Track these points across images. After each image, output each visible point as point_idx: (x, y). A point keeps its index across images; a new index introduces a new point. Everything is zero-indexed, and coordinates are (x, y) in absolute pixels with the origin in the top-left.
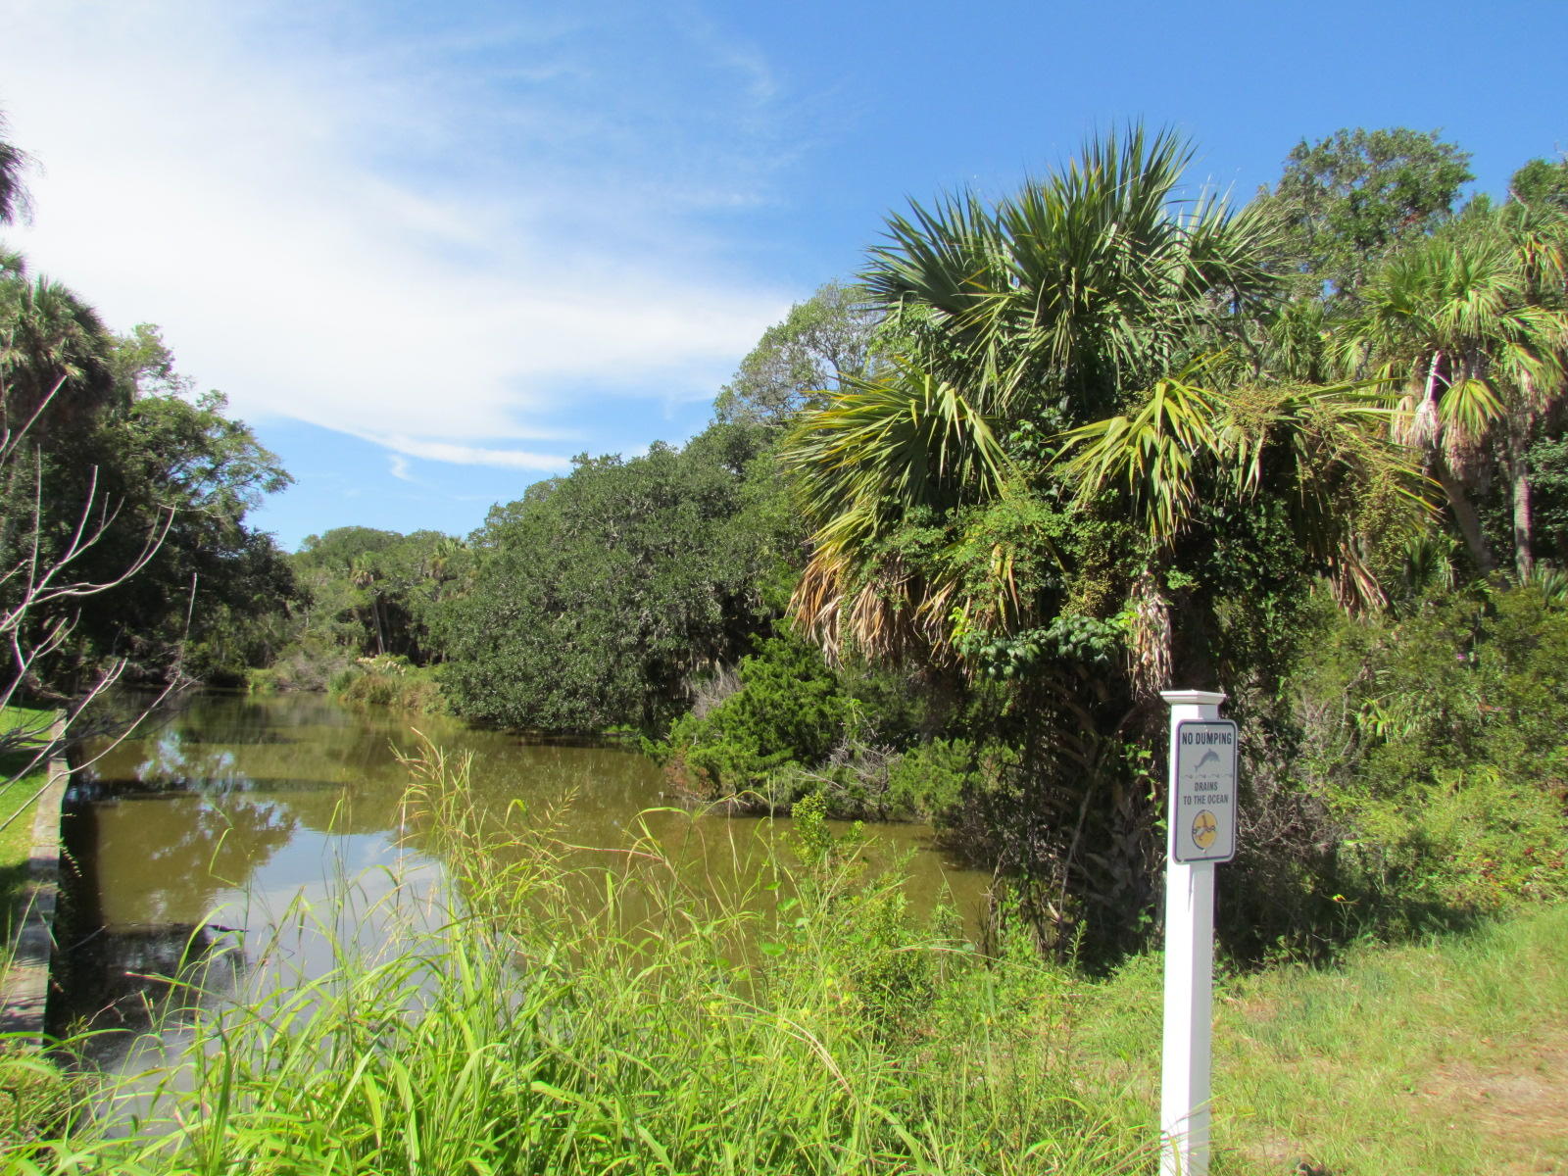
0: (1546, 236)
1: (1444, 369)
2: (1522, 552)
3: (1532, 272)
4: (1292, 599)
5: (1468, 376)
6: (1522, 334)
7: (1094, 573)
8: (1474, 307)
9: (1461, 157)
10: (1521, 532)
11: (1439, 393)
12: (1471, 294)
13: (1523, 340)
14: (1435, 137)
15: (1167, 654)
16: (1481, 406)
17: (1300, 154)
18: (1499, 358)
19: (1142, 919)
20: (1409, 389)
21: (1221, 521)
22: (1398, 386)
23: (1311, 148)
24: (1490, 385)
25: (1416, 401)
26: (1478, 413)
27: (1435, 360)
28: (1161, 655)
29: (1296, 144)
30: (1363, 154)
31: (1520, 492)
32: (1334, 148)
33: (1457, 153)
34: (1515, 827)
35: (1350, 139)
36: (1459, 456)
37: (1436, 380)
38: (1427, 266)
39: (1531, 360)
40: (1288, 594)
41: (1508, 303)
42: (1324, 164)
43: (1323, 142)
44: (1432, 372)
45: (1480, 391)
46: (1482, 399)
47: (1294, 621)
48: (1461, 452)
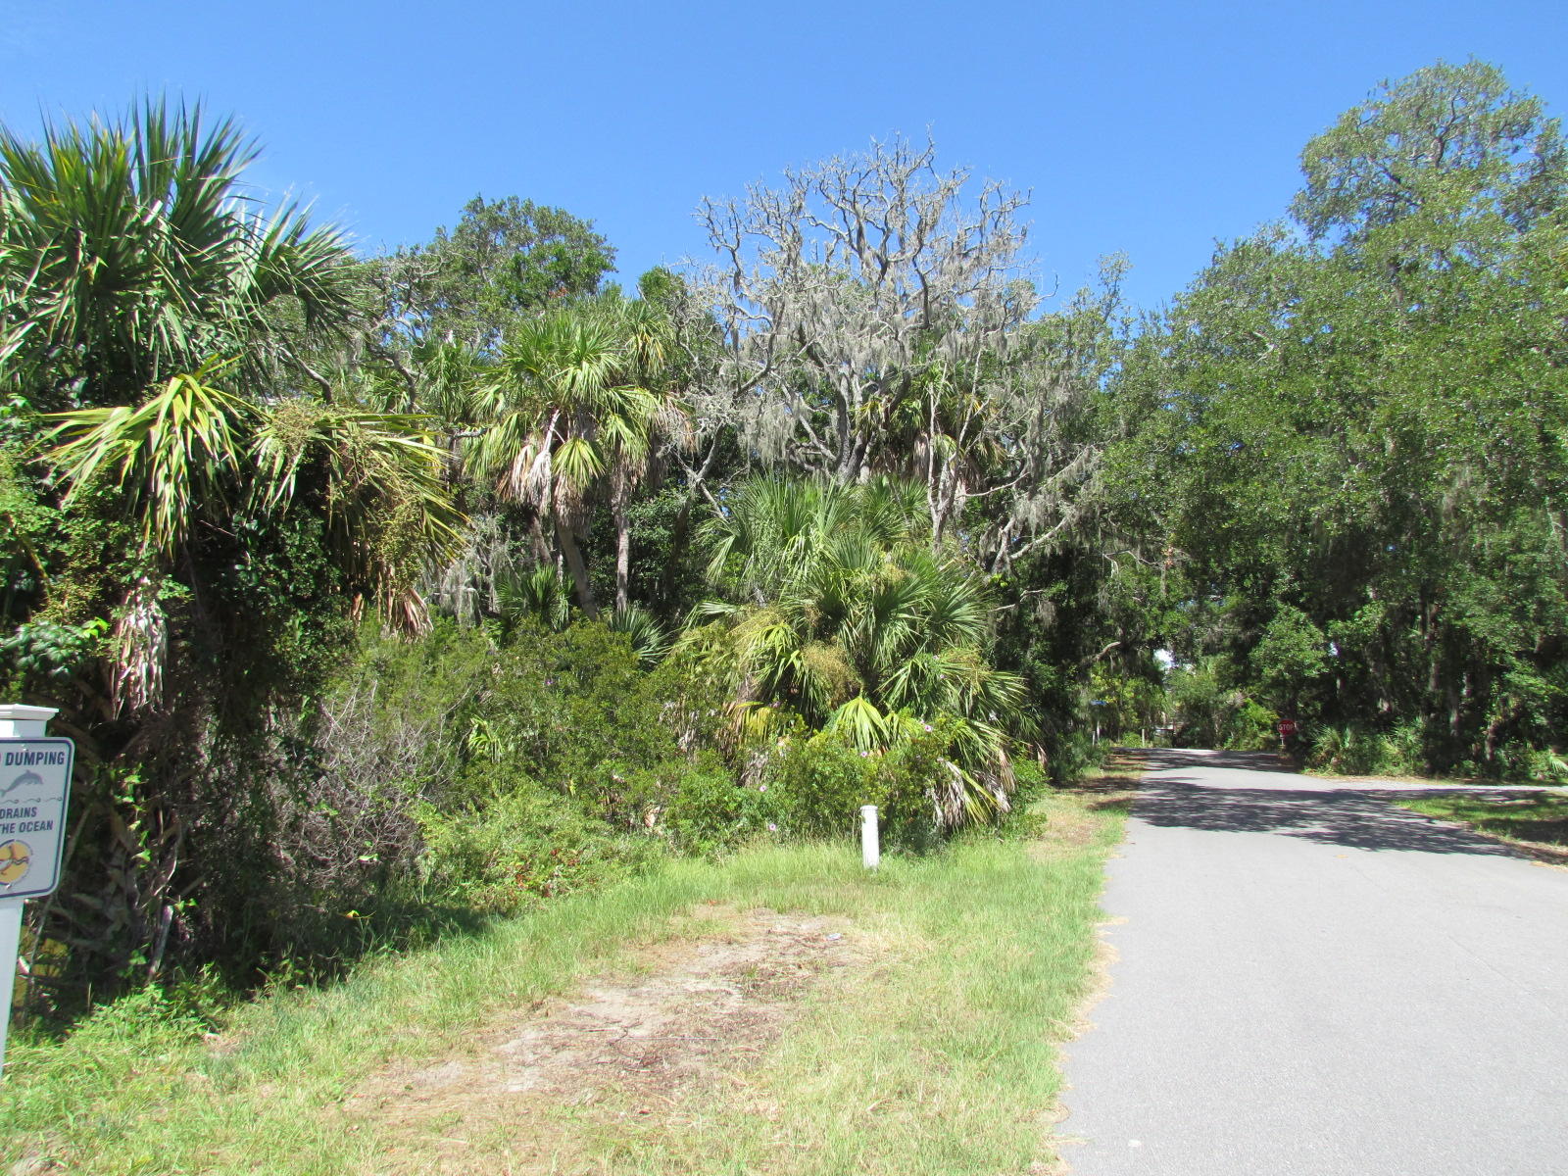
0: (655, 331)
1: (562, 427)
2: (621, 594)
3: (643, 358)
4: (320, 619)
5: (577, 437)
6: (622, 407)
7: (80, 577)
8: (586, 375)
9: (609, 249)
10: (622, 577)
11: (555, 448)
12: (585, 364)
13: (622, 412)
14: (590, 227)
15: (157, 670)
16: (585, 462)
17: (476, 207)
18: (604, 424)
19: (133, 961)
20: (532, 439)
21: (253, 534)
22: (523, 436)
23: (487, 204)
24: (594, 446)
25: (537, 452)
26: (583, 470)
27: (555, 418)
28: (149, 672)
29: (474, 198)
30: (531, 224)
31: (624, 543)
32: (506, 212)
33: (606, 245)
34: (549, 831)
35: (521, 207)
36: (567, 504)
37: (554, 435)
38: (555, 334)
39: (627, 430)
40: (317, 613)
41: (614, 380)
42: (497, 225)
43: (498, 203)
44: (552, 427)
45: (585, 450)
46: (588, 458)
47: (321, 641)
48: (569, 501)
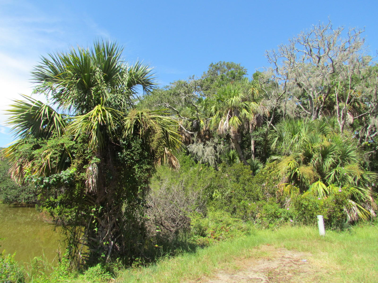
0: (255, 87)
1: (231, 114)
2: (253, 155)
3: (253, 94)
5: (235, 115)
6: (245, 107)
7: (79, 158)
8: (235, 100)
9: (245, 70)
10: (253, 151)
11: (230, 119)
12: (235, 97)
13: (246, 108)
14: (240, 65)
16: (237, 122)
17: (211, 65)
18: (241, 111)
19: (102, 256)
20: (223, 118)
21: (124, 144)
22: (221, 117)
23: (214, 64)
24: (240, 118)
25: (225, 121)
26: (236, 124)
27: (229, 112)
28: (92, 181)
29: (211, 63)
30: (225, 67)
31: (252, 142)
32: (219, 66)
33: (244, 69)
34: (222, 221)
35: (222, 63)
37: (229, 116)
39: (247, 113)
40: (141, 164)
41: (244, 100)
42: (217, 69)
43: (217, 63)
44: (228, 114)
45: (236, 119)
46: (237, 121)
48: (234, 132)
